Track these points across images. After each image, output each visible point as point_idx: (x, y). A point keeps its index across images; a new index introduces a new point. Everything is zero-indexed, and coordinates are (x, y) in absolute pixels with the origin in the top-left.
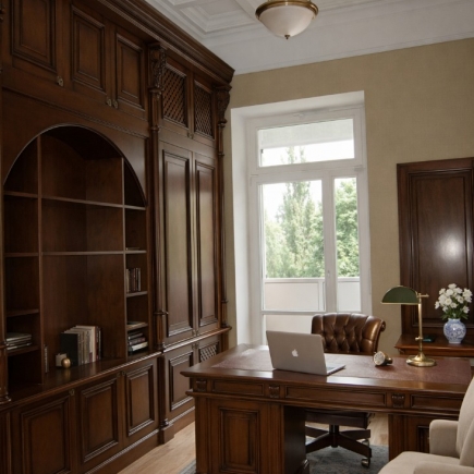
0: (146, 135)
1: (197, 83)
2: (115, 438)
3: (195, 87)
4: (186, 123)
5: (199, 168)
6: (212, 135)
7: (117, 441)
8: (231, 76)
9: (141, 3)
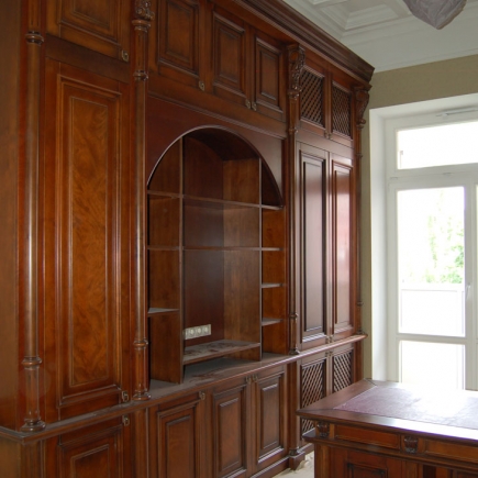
0: (284, 136)
1: (335, 84)
2: (243, 465)
3: (333, 88)
4: (323, 123)
5: (336, 168)
6: (350, 135)
7: (245, 468)
8: (371, 74)
9: (278, 3)
